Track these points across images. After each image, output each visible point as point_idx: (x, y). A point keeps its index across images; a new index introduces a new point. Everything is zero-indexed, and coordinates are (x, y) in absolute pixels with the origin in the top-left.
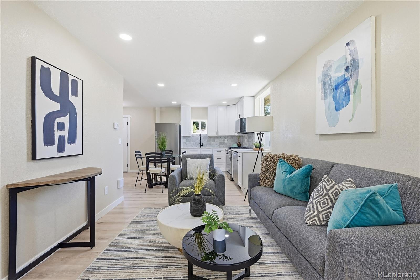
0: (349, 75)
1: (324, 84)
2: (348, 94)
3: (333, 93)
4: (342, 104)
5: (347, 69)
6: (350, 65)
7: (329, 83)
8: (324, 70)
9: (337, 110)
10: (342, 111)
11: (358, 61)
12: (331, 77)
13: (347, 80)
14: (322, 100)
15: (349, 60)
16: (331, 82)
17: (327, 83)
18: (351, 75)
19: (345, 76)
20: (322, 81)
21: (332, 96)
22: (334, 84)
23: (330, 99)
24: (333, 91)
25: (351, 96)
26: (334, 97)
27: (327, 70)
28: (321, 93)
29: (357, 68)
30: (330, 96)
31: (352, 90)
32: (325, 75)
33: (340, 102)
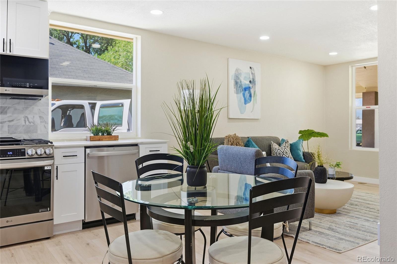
0: (251, 86)
1: (236, 83)
2: (250, 96)
3: (243, 92)
4: (248, 101)
5: (250, 82)
6: (252, 80)
7: (240, 84)
8: (236, 72)
9: (245, 104)
10: (248, 105)
11: (255, 81)
12: (241, 80)
13: (250, 88)
14: (235, 93)
15: (251, 77)
16: (241, 84)
17: (238, 83)
18: (252, 86)
19: (249, 85)
20: (234, 80)
21: (242, 94)
22: (244, 87)
23: (241, 95)
24: (243, 91)
25: (252, 98)
26: (244, 95)
27: (238, 74)
28: (234, 88)
29: (255, 84)
30: (240, 93)
31: (252, 95)
32: (237, 77)
33: (247, 99)
